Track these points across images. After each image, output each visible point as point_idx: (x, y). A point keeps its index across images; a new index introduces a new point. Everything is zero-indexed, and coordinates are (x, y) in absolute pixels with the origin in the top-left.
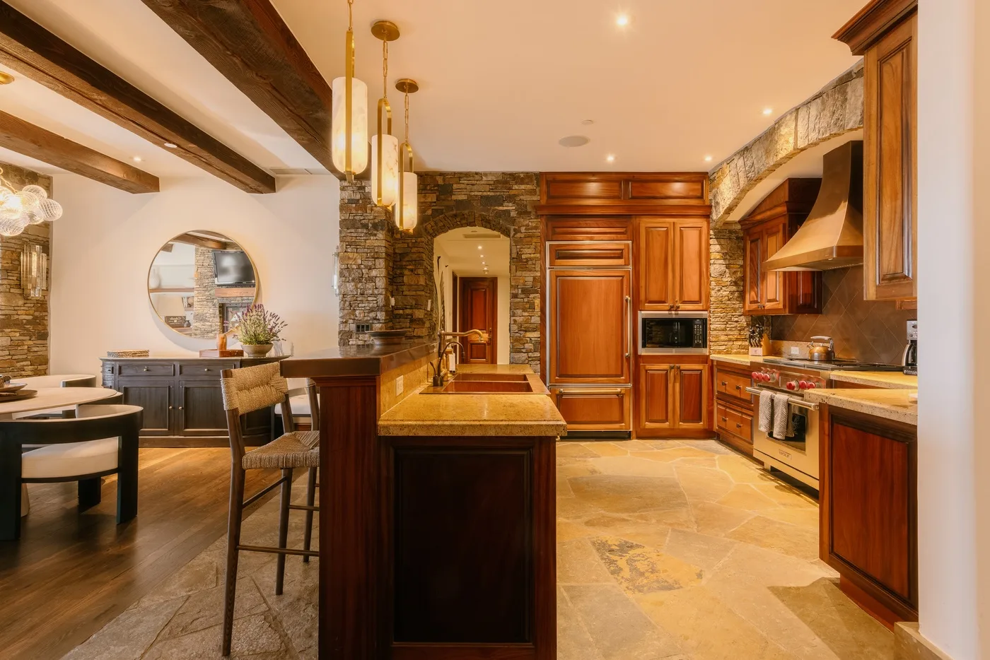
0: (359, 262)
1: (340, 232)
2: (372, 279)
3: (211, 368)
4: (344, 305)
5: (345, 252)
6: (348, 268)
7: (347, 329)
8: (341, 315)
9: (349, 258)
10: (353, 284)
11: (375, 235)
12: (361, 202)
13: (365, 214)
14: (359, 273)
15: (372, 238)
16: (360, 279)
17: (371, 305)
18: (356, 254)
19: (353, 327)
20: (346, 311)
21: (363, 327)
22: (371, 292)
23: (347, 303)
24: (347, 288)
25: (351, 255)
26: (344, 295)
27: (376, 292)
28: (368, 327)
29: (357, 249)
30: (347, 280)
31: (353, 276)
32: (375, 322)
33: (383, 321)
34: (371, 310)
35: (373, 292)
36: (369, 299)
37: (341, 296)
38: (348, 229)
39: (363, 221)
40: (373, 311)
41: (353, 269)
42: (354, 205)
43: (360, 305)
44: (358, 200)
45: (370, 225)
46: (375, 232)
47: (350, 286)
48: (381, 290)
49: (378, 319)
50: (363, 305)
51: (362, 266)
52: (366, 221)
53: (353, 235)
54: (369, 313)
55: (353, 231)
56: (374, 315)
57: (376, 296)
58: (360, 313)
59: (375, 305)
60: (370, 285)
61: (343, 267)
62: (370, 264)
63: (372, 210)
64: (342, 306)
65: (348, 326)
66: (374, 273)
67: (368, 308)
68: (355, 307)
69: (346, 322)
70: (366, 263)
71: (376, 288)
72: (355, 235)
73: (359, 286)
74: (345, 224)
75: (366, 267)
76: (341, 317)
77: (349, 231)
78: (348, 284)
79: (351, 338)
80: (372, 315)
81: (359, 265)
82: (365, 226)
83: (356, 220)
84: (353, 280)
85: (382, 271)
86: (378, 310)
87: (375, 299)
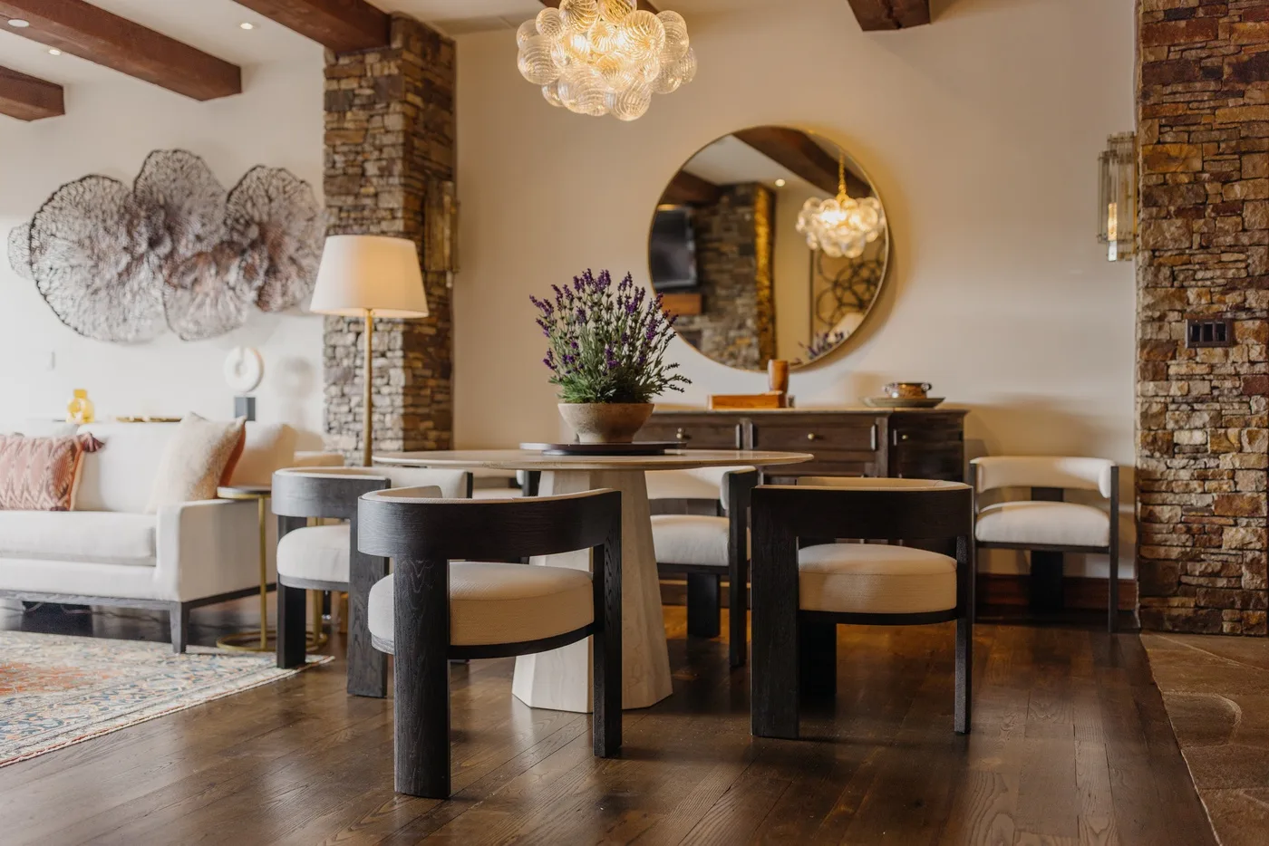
0: (1197, 165)
1: (1144, 95)
2: (1234, 208)
3: (822, 432)
4: (1156, 275)
5: (1159, 142)
6: (1165, 183)
7: (1163, 336)
8: (1149, 300)
9: (1170, 158)
10: (1179, 222)
11: (1242, 94)
12: (1201, 13)
13: (1213, 43)
14: (1197, 195)
15: (1231, 102)
16: (1198, 211)
17: (1230, 274)
18: (1186, 147)
19: (1181, 330)
20: (1161, 292)
21: (1208, 328)
22: (1229, 240)
23: (1166, 271)
24: (1162, 233)
25: (1173, 150)
26: (1154, 251)
27: (1245, 240)
28: (1221, 329)
29: (1189, 133)
30: (1163, 213)
31: (1180, 201)
32: (1243, 315)
33: (1265, 314)
34: (1230, 287)
35: (1237, 238)
36: (1225, 257)
37: (1147, 254)
38: (1165, 85)
39: (1208, 63)
40: (1233, 289)
41: (1178, 185)
42: (1183, 24)
43: (1200, 275)
44: (1194, 10)
45: (1227, 70)
46: (1241, 87)
47: (1172, 228)
48: (1258, 235)
49: (1250, 309)
50: (1209, 274)
51: (1206, 176)
52: (1214, 62)
53: (1179, 98)
54: (1224, 293)
55: (1180, 88)
56: (1239, 299)
57: (1243, 249)
58: (1199, 296)
59: (1243, 274)
60: (1228, 223)
61: (1154, 180)
62: (1227, 168)
63: (1232, 31)
64: (1149, 277)
65: (1166, 327)
66: (1238, 191)
67: (1221, 281)
68: (1186, 279)
69: (1162, 318)
70: (1216, 168)
71: (1244, 230)
72: (1187, 97)
73: (1195, 227)
74: (1152, 75)
75: (1217, 177)
76: (1148, 307)
77: (1169, 90)
78: (1165, 224)
79: (1174, 357)
80: (1232, 299)
81: (1195, 173)
82: (1214, 74)
83: (1187, 62)
84: (1180, 212)
85: (1262, 185)
86: (1250, 285)
87: (1242, 257)
